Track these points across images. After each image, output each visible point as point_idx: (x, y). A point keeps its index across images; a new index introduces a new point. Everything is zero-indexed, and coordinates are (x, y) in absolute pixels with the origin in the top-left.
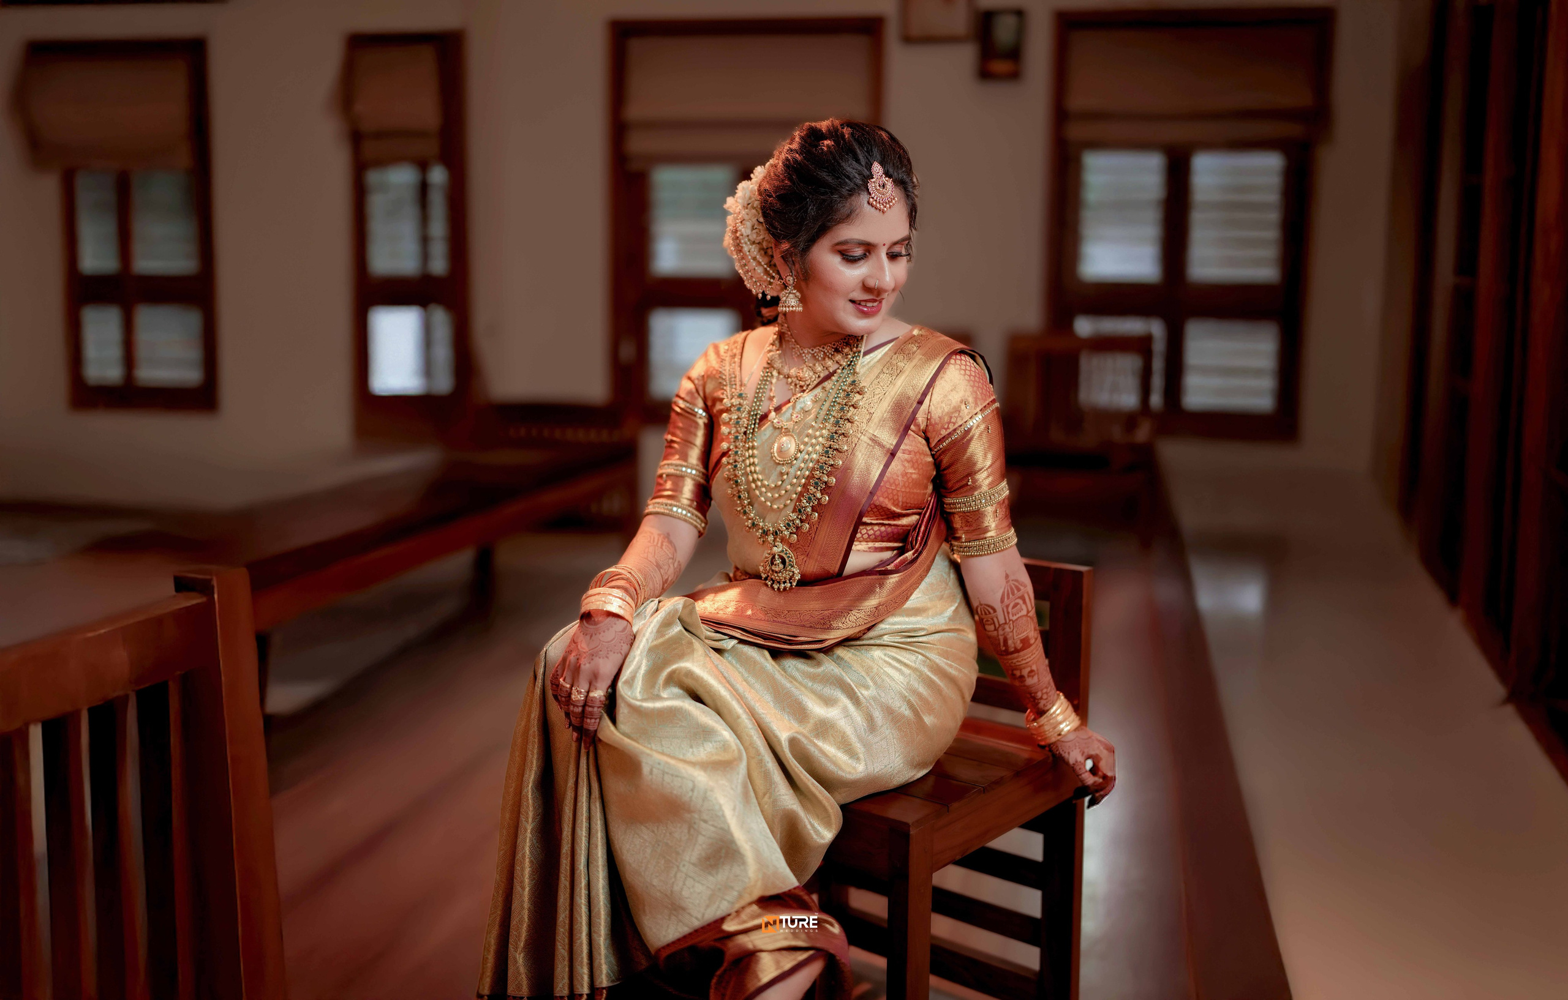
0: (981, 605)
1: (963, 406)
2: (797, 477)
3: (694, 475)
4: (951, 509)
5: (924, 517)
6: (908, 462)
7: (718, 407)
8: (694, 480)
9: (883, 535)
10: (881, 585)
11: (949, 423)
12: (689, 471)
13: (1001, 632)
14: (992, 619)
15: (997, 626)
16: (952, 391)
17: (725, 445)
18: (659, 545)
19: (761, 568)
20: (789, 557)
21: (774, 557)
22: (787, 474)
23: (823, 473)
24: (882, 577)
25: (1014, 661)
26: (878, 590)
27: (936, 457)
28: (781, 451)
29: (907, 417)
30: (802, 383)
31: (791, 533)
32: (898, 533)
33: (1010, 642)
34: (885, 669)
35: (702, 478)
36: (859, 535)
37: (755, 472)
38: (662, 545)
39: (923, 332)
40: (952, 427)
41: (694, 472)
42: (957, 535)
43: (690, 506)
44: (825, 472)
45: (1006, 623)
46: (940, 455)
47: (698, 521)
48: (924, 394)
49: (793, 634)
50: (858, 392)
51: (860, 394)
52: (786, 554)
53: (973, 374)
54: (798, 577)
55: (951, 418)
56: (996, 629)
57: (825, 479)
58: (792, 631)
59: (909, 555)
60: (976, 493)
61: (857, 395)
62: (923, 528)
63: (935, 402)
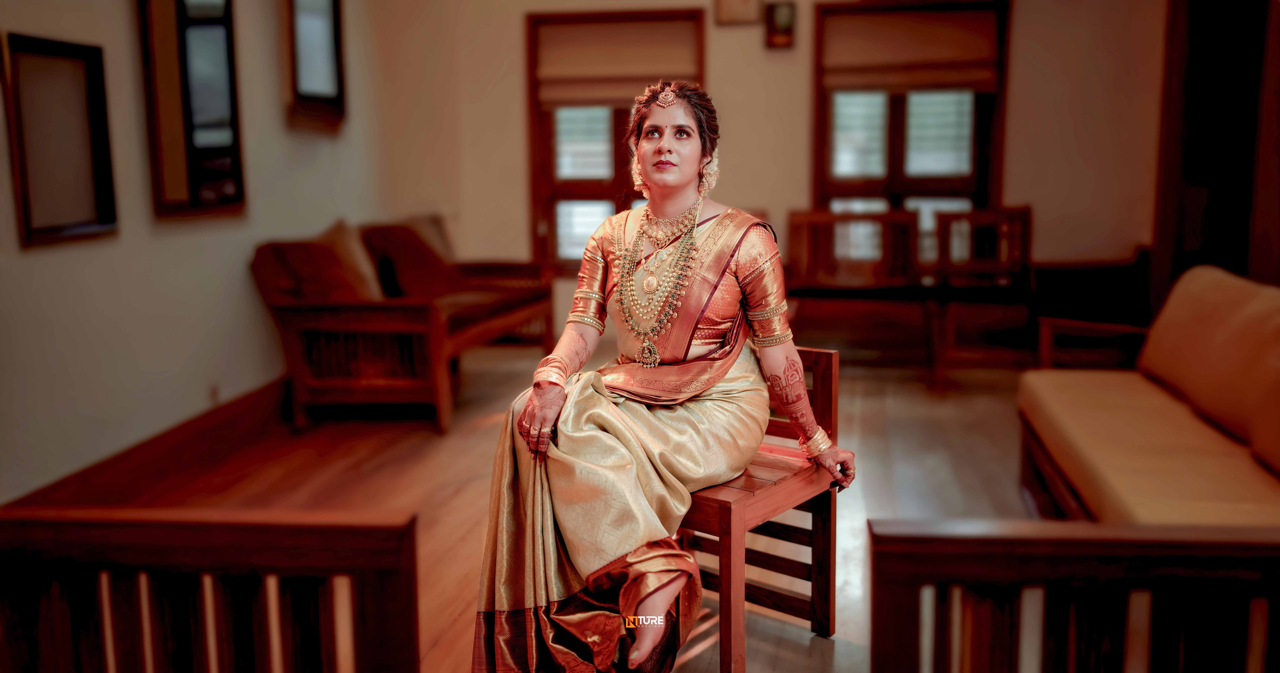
0: (772, 375)
1: (758, 257)
2: (658, 302)
3: (597, 298)
4: (752, 318)
5: (736, 324)
6: (725, 291)
7: (611, 257)
8: (597, 301)
9: (710, 335)
10: (711, 367)
11: (750, 267)
12: (594, 295)
13: (784, 392)
14: (779, 384)
15: (782, 388)
16: (751, 248)
17: (616, 280)
18: (577, 341)
19: (636, 356)
20: (653, 349)
21: (644, 349)
22: (652, 300)
23: (674, 299)
24: (712, 362)
25: (792, 408)
26: (709, 370)
27: (742, 288)
28: (648, 286)
29: (725, 265)
30: (659, 242)
31: (654, 335)
32: (719, 333)
33: (789, 397)
34: (714, 413)
35: (602, 300)
36: (696, 335)
37: (634, 295)
38: (579, 341)
39: (734, 212)
40: (752, 270)
41: (597, 296)
42: (757, 334)
43: (595, 317)
44: (675, 299)
45: (787, 386)
46: (745, 286)
47: (600, 326)
48: (735, 251)
49: (658, 395)
50: (695, 250)
51: (696, 251)
52: (651, 347)
53: (764, 237)
54: (658, 361)
55: (751, 264)
56: (781, 390)
57: (675, 302)
58: (657, 393)
59: (727, 348)
60: (767, 309)
61: (694, 251)
62: (735, 331)
63: (741, 255)
